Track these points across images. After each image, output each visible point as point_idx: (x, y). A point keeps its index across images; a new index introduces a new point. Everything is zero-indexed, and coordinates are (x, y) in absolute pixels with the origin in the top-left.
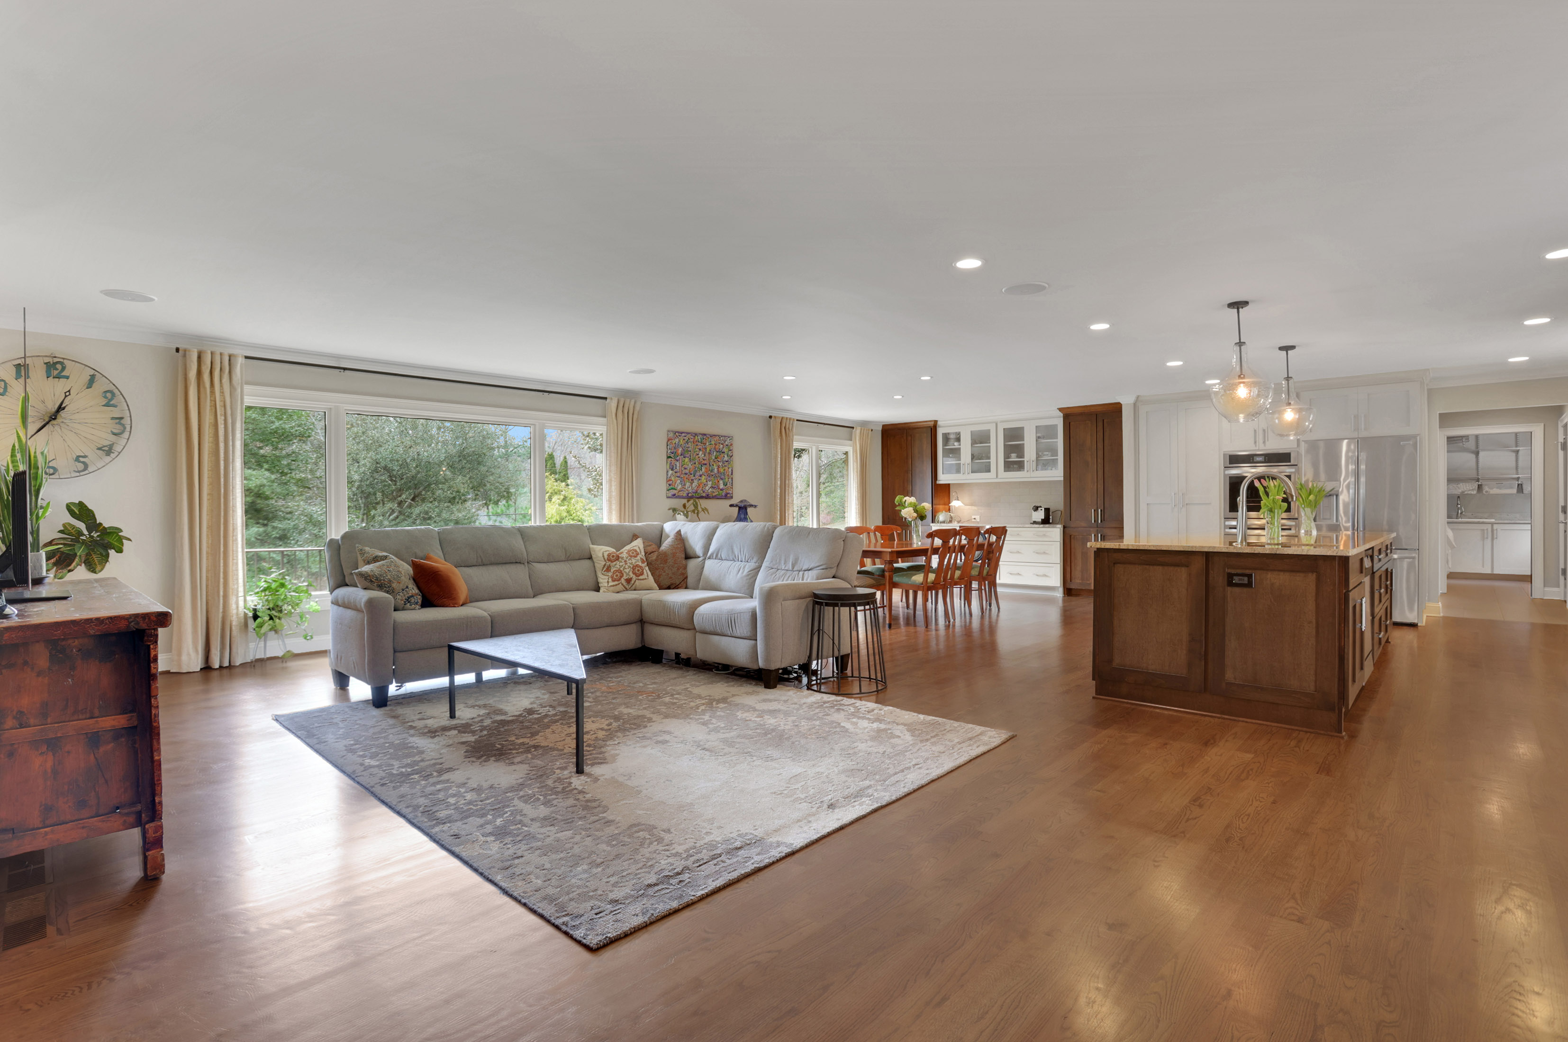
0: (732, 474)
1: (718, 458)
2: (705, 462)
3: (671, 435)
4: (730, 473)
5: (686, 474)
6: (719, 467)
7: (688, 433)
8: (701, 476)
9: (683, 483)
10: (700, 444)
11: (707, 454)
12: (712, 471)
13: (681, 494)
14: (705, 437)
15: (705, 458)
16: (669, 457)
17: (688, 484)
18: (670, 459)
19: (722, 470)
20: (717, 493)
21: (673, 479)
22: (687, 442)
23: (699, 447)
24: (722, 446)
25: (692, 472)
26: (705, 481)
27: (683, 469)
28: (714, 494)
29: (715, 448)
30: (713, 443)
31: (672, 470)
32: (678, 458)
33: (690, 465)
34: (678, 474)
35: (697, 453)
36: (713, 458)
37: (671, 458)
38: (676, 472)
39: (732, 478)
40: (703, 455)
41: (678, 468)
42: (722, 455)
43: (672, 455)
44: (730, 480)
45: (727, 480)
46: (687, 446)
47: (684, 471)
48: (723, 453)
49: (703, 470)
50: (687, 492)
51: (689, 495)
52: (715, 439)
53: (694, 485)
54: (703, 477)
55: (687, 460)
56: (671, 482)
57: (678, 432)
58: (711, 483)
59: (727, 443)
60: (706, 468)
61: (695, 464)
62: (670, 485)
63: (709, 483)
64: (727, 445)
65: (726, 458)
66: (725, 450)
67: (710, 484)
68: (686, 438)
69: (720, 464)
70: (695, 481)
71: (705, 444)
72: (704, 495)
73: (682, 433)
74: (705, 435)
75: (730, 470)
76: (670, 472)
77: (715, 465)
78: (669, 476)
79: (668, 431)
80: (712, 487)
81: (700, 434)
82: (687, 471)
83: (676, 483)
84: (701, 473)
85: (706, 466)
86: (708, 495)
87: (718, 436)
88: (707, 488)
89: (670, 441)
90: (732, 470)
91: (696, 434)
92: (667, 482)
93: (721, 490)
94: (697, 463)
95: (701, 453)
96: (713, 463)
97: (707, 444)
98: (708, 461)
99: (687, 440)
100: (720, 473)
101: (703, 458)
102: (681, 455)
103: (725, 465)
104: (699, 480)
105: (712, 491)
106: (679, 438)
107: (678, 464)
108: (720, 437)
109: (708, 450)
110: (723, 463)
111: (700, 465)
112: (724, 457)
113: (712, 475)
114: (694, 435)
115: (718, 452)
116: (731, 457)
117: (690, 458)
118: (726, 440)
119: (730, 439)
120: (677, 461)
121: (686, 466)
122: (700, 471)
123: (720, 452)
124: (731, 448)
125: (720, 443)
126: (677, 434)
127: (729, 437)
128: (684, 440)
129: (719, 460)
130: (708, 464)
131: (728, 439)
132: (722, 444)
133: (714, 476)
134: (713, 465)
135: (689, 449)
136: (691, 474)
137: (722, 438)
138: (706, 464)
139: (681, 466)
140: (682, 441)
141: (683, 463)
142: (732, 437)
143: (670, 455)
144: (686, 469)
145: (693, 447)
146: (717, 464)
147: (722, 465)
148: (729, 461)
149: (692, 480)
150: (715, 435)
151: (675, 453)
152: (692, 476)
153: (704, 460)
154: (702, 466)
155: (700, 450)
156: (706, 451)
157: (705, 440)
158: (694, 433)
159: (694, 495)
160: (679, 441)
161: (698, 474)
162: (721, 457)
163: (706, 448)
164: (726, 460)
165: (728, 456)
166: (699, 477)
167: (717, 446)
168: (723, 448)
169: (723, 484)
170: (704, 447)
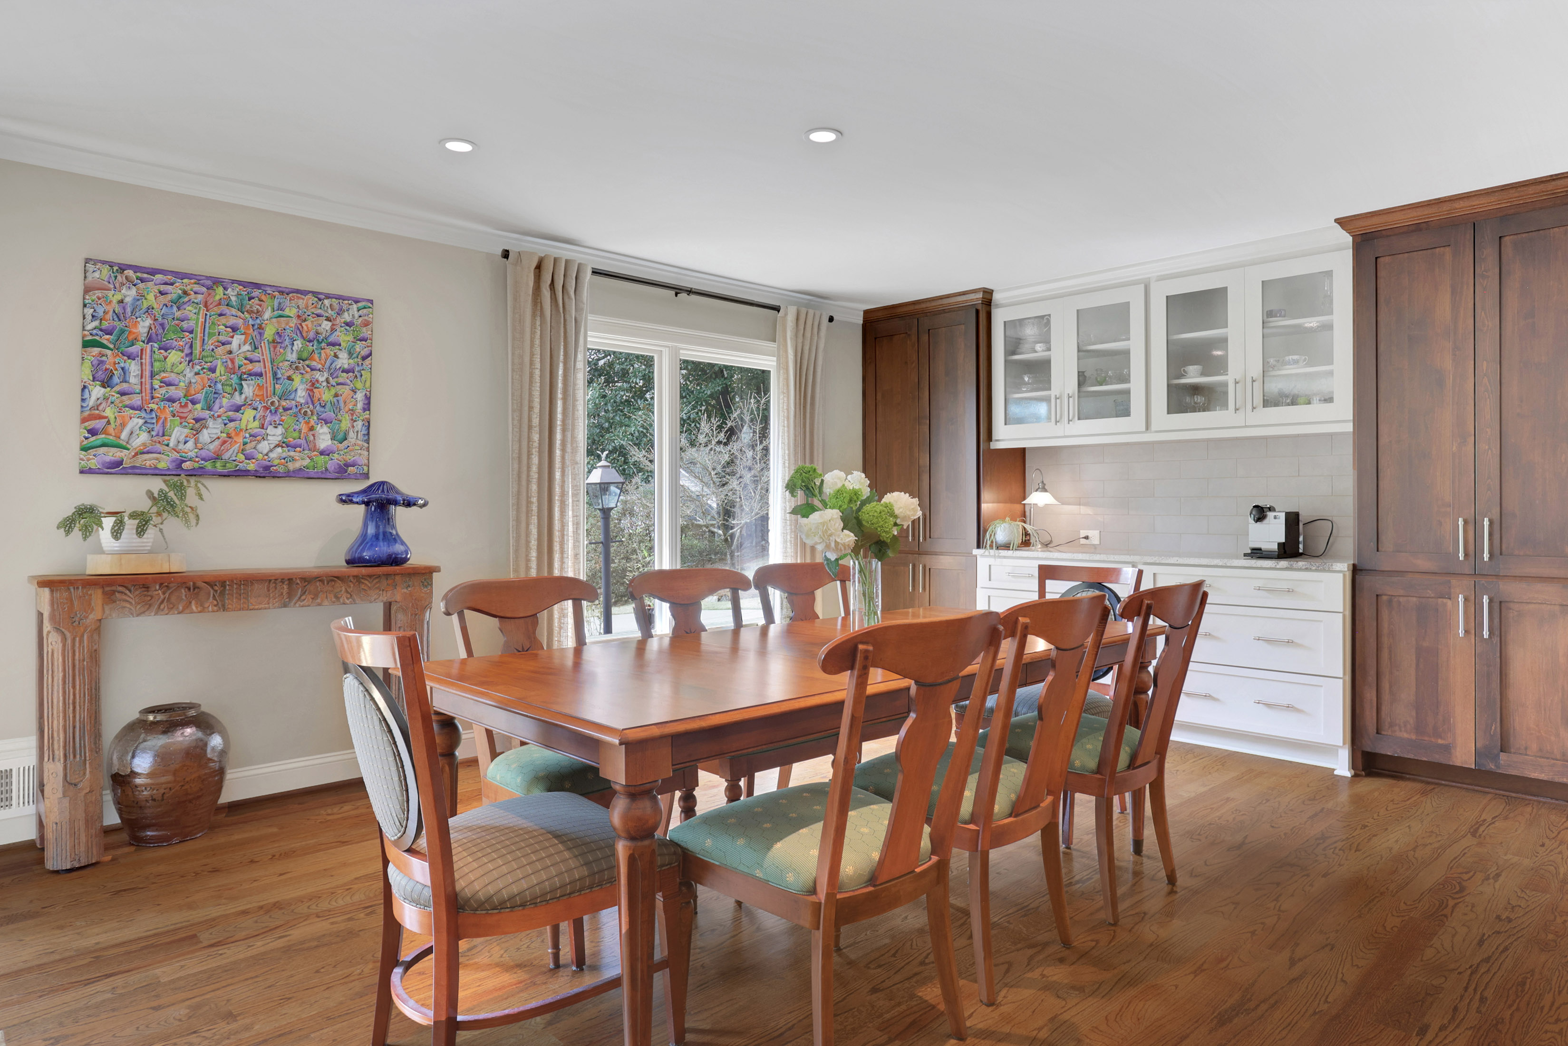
0: (367, 407)
1: (310, 357)
2: (257, 368)
4: (360, 406)
5: (172, 400)
7: (180, 275)
8: (238, 409)
10: (234, 311)
11: (265, 346)
13: (148, 461)
14: (256, 293)
15: (256, 355)
16: (87, 344)
17: (178, 433)
18: (96, 350)
19: (327, 396)
20: (307, 462)
21: (109, 412)
22: (178, 303)
23: (232, 321)
24: (326, 325)
25: (201, 396)
26: (257, 424)
27: (156, 384)
28: (292, 466)
29: (299, 330)
30: (291, 312)
31: (106, 383)
33: (189, 374)
34: (136, 400)
35: (222, 338)
36: (293, 357)
37: (104, 346)
38: (123, 394)
39: (368, 425)
40: (247, 347)
41: (133, 380)
42: (330, 351)
43: (105, 339)
44: (359, 425)
45: (345, 424)
46: (178, 314)
47: (161, 392)
48: (333, 344)
49: (249, 389)
50: (175, 455)
51: (186, 465)
52: (301, 303)
53: (205, 436)
54: (249, 414)
55: (174, 357)
56: (98, 424)
57: (136, 269)
58: (280, 430)
59: (347, 317)
60: (260, 387)
61: (213, 370)
62: (93, 432)
63: (270, 430)
64: (348, 324)
65: (344, 360)
66: (344, 337)
68: (175, 291)
69: (321, 377)
71: (259, 312)
72: (251, 466)
73: (153, 272)
74: (257, 286)
75: (360, 396)
76: (97, 392)
77: (297, 378)
79: (87, 261)
81: (234, 282)
82: (172, 391)
84: (238, 399)
85: (261, 381)
86: (267, 468)
87: (314, 293)
90: (368, 399)
91: (217, 282)
92: (84, 420)
93: (322, 453)
94: (220, 369)
96: (291, 372)
97: (267, 315)
98: (268, 365)
99: (174, 296)
100: (317, 404)
101: (249, 355)
102: (150, 340)
103: (341, 380)
104: (231, 420)
105: (284, 455)
106: (141, 285)
107: (133, 367)
108: (322, 297)
109: (269, 332)
110: (331, 375)
111: (234, 377)
112: (336, 356)
113: (285, 409)
114: (209, 283)
115: (310, 341)
116: (364, 358)
117: (187, 351)
118: (345, 307)
119: (360, 305)
120: (130, 357)
121: (172, 377)
122: (232, 395)
123: (319, 342)
124: (365, 332)
125: (318, 316)
126: (130, 273)
127: (357, 301)
128: (162, 293)
129: (314, 363)
130: (270, 375)
131: (355, 306)
132: (328, 319)
133: (294, 410)
134: (290, 378)
135: (185, 325)
136: (194, 403)
137: (327, 302)
138: (261, 375)
139: (147, 374)
140: (151, 297)
141: (157, 365)
142: (371, 302)
143: (97, 338)
144: (169, 384)
145: (201, 320)
146: (308, 376)
147: (327, 381)
148: (357, 369)
149: (197, 420)
150: (298, 291)
151: (122, 332)
152: (198, 406)
153: (251, 361)
154: (241, 379)
155: (234, 329)
156: (261, 334)
157: (256, 301)
158: (208, 278)
159: (208, 465)
160: (141, 296)
161: (225, 401)
162: (323, 355)
163: (260, 327)
164: (346, 366)
165: (350, 354)
166: (230, 413)
167: (308, 323)
168: (333, 330)
169: (329, 436)
170: (251, 322)
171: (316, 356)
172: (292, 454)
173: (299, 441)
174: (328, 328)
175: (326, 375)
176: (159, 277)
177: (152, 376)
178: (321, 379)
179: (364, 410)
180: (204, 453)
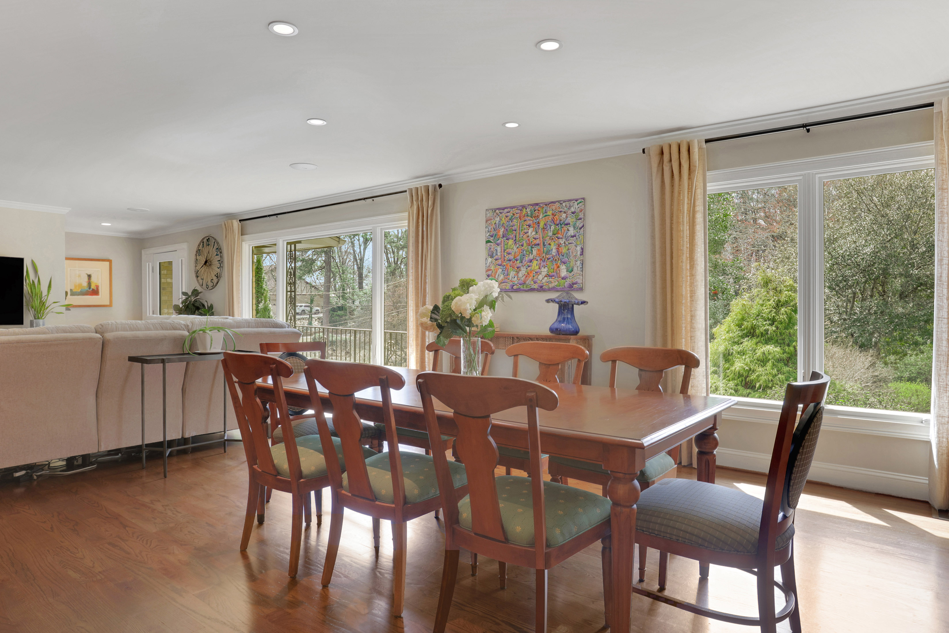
0: (582, 254)
1: (558, 233)
2: (537, 241)
3: (490, 214)
4: (579, 253)
5: (510, 260)
6: (559, 245)
7: (512, 208)
8: (531, 261)
9: (506, 272)
10: (529, 218)
11: (540, 231)
12: (548, 253)
14: (537, 207)
15: (537, 236)
16: (488, 242)
17: (512, 274)
18: (489, 244)
19: (564, 250)
20: (556, 283)
21: (492, 268)
22: (511, 220)
23: (529, 222)
24: (564, 215)
25: (519, 257)
26: (538, 267)
27: (505, 254)
28: (551, 286)
29: (553, 220)
30: (550, 213)
31: (492, 257)
32: (499, 242)
33: (515, 248)
34: (499, 262)
35: (525, 231)
36: (550, 234)
37: (491, 242)
38: (496, 260)
39: (583, 262)
40: (534, 233)
41: (499, 254)
42: (565, 228)
43: (491, 239)
44: (578, 263)
45: (572, 263)
46: (511, 224)
47: (507, 257)
48: (567, 224)
49: (535, 252)
50: (511, 283)
51: (515, 287)
52: (554, 207)
53: (520, 275)
54: (535, 262)
55: (511, 242)
56: (490, 272)
57: (499, 209)
58: (546, 269)
59: (573, 209)
60: (539, 250)
61: (522, 245)
62: (488, 276)
63: (543, 269)
64: (573, 213)
65: (572, 232)
66: (571, 220)
67: (544, 271)
68: (510, 215)
69: (562, 241)
70: (522, 268)
71: (538, 216)
72: (536, 286)
73: (504, 209)
74: (537, 204)
75: (579, 248)
76: (490, 260)
77: (552, 244)
78: (488, 265)
79: (487, 210)
80: (548, 276)
81: (529, 205)
82: (511, 257)
83: (496, 272)
84: (531, 257)
85: (539, 247)
86: (541, 287)
87: (559, 202)
88: (540, 277)
89: (489, 222)
90: (582, 249)
91: (523, 207)
92: (487, 271)
93: (563, 278)
94: (525, 244)
95: (531, 230)
96: (550, 241)
97: (541, 217)
98: (541, 239)
99: (510, 217)
100: (560, 255)
101: (535, 236)
102: (503, 237)
103: (570, 242)
104: (529, 267)
105: (548, 281)
106: (501, 215)
107: (499, 249)
108: (562, 202)
109: (542, 225)
110: (566, 239)
111: (530, 247)
112: (568, 230)
113: (548, 259)
114: (521, 208)
115: (557, 225)
116: (581, 228)
117: (514, 239)
118: (572, 205)
119: (578, 202)
120: (498, 245)
121: (509, 250)
122: (529, 255)
123: (561, 225)
124: (581, 216)
125: (561, 212)
126: (497, 211)
127: (576, 201)
128: (507, 217)
129: (559, 235)
130: (542, 244)
131: (576, 203)
132: (565, 213)
133: (552, 259)
134: (550, 244)
135: (513, 228)
136: (517, 260)
137: (564, 204)
138: (538, 245)
139: (503, 251)
140: (503, 219)
141: (505, 246)
142: (584, 199)
143: (489, 239)
144: (509, 254)
145: (519, 224)
146: (557, 242)
147: (565, 243)
148: (577, 235)
149: (518, 268)
150: (552, 202)
151: (496, 235)
152: (518, 262)
153: (535, 239)
154: (532, 248)
155: (529, 226)
156: (538, 226)
157: (537, 211)
158: (520, 206)
159: (521, 287)
160: (501, 219)
161: (527, 258)
162: (563, 230)
163: (539, 223)
164: (573, 234)
165: (574, 227)
166: (529, 263)
167: (557, 216)
168: (567, 217)
169: (565, 270)
170: (535, 222)
171: (560, 231)
172: (551, 280)
173: (553, 274)
174: (565, 217)
175: (564, 240)
176: (506, 210)
177: (504, 252)
178: (562, 242)
179: (581, 255)
180: (520, 282)
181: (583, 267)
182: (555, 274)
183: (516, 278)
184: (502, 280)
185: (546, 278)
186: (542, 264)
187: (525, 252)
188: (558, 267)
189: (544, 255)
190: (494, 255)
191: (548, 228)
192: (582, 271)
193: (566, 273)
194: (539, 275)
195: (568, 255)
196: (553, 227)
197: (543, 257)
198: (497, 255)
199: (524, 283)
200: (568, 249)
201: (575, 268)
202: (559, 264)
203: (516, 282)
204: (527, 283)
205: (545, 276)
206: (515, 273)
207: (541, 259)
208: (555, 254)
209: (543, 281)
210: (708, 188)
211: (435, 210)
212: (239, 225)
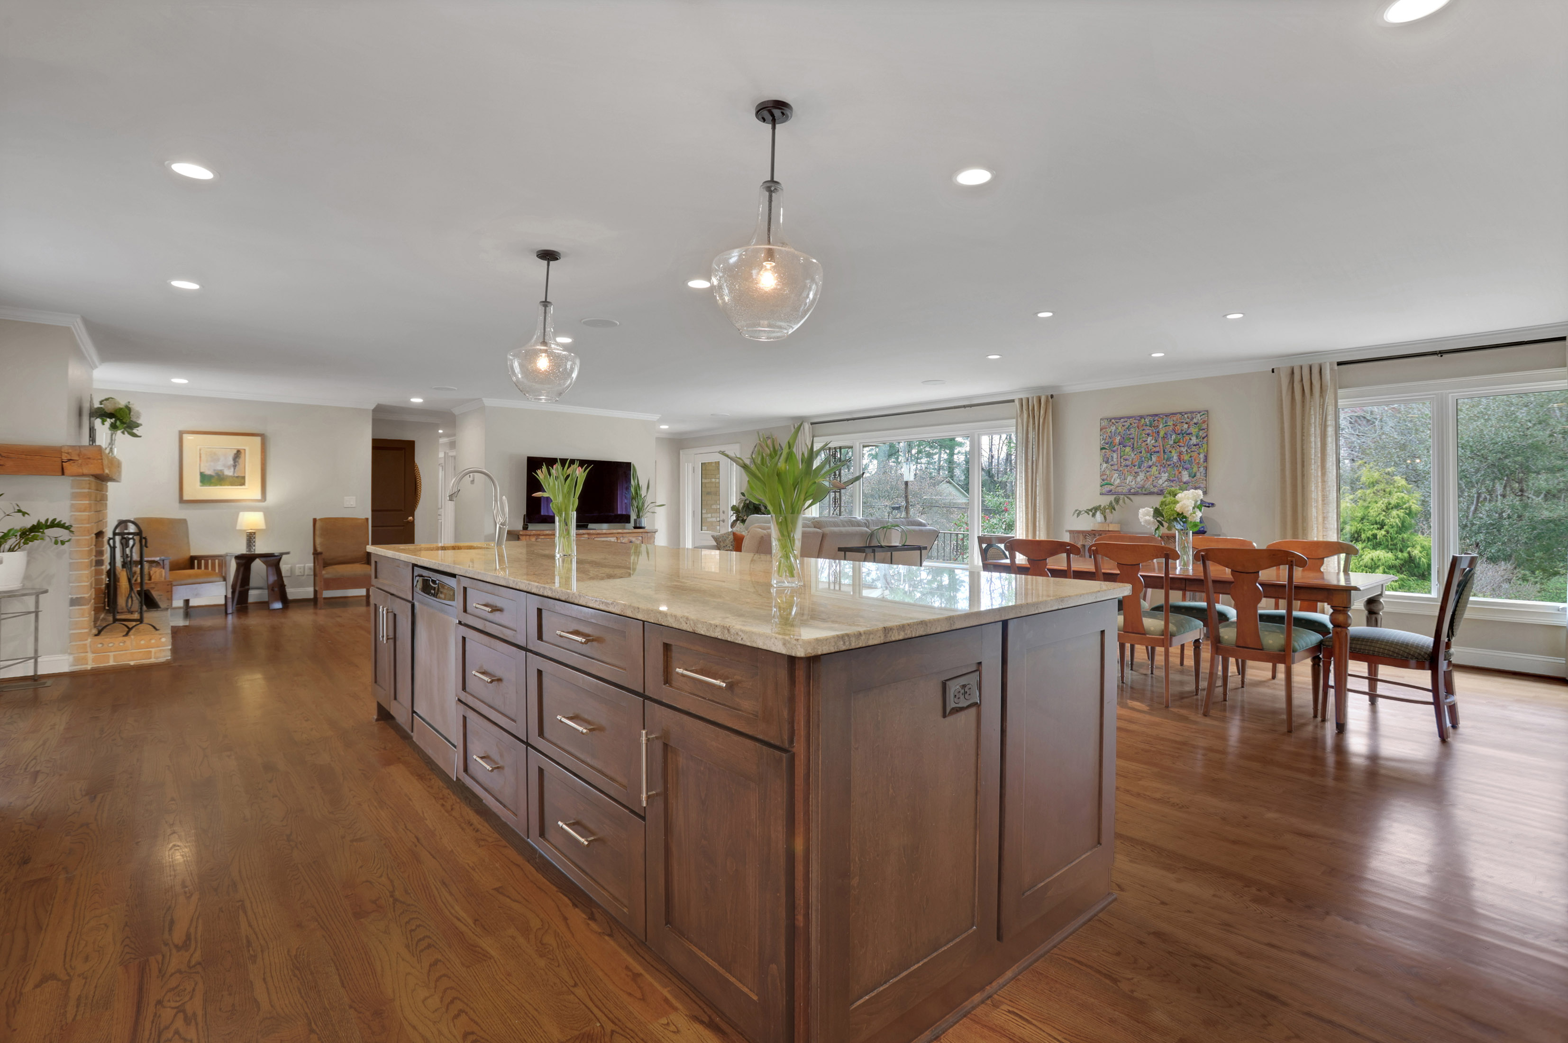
0: (1206, 460)
1: (1179, 442)
2: (1157, 449)
3: (1105, 423)
4: (1202, 460)
5: (1127, 466)
6: (1181, 453)
7: (1129, 418)
8: (1150, 467)
9: (1123, 477)
10: (1148, 427)
11: (1160, 439)
12: (1168, 459)
13: (1120, 489)
14: (1156, 418)
15: (1157, 444)
16: (1102, 449)
17: (1129, 478)
18: (1104, 450)
19: (1186, 457)
21: (1108, 473)
22: (1129, 429)
23: (1147, 432)
24: (1186, 426)
25: (1137, 463)
26: (1157, 472)
27: (1122, 460)
29: (1174, 430)
30: (1170, 423)
31: (1107, 462)
32: (1115, 448)
33: (1133, 455)
34: (1116, 467)
35: (1144, 439)
36: (1172, 442)
37: (1107, 449)
38: (1112, 465)
39: (1206, 468)
40: (1153, 441)
41: (1115, 460)
42: (1188, 437)
43: (1107, 446)
44: (1202, 469)
45: (1195, 469)
46: (1129, 433)
47: (1124, 463)
48: (1189, 434)
49: (1154, 459)
50: (1129, 487)
51: (1132, 491)
52: (1175, 418)
53: (1139, 479)
54: (1154, 468)
55: (1128, 449)
56: (1105, 477)
57: (1115, 419)
58: (1167, 474)
59: (1195, 421)
60: (1159, 457)
61: (1141, 452)
62: (1103, 480)
63: (1163, 474)
64: (1195, 424)
65: (1194, 440)
66: (1194, 430)
67: (1165, 476)
68: (1127, 424)
69: (1183, 449)
70: (1140, 474)
71: (1158, 426)
72: (1156, 490)
73: (1120, 419)
74: (1156, 415)
75: (1202, 456)
76: (1105, 465)
77: (1173, 451)
78: (1103, 470)
79: (1101, 419)
80: (1168, 480)
81: (1148, 416)
82: (1128, 463)
83: (1112, 477)
84: (1150, 463)
85: (1158, 455)
86: (1161, 491)
87: (1180, 413)
88: (1160, 482)
89: (1104, 430)
90: (1206, 456)
91: (1142, 417)
92: (1101, 476)
93: (1185, 483)
94: (1143, 452)
95: (1149, 439)
96: (1171, 449)
97: (1160, 427)
98: (1162, 447)
99: (1127, 426)
100: (1182, 462)
101: (1154, 444)
102: (1120, 444)
103: (1193, 450)
104: (1148, 472)
105: (1169, 485)
106: (1117, 424)
107: (1115, 455)
108: (1183, 414)
109: (1162, 434)
110: (1188, 448)
111: (1149, 454)
112: (1190, 439)
113: (1169, 465)
114: (1139, 418)
115: (1179, 434)
116: (1203, 438)
117: (1132, 446)
118: (1194, 416)
119: (1201, 414)
120: (1114, 452)
121: (1127, 457)
122: (1148, 461)
123: (1183, 434)
124: (1204, 426)
125: (1182, 422)
126: (1113, 421)
127: (1199, 413)
128: (1123, 426)
129: (1181, 444)
130: (1162, 452)
131: (1199, 415)
132: (1186, 423)
133: (1173, 465)
134: (1170, 452)
135: (1131, 436)
136: (1134, 466)
137: (1186, 416)
138: (1158, 452)
139: (1119, 457)
140: (1120, 428)
141: (1122, 453)
142: (1207, 411)
143: (1104, 446)
144: (1126, 460)
145: (1137, 433)
146: (1178, 450)
147: (1187, 451)
148: (1200, 443)
149: (1136, 473)
150: (1173, 414)
151: (1111, 443)
152: (1136, 467)
153: (1155, 447)
154: (1151, 455)
155: (1148, 435)
156: (1158, 435)
157: (1156, 422)
158: (1139, 416)
159: (1140, 490)
160: (1117, 428)
161: (1145, 464)
162: (1185, 440)
163: (1158, 432)
164: (1195, 443)
165: (1197, 437)
166: (1148, 469)
167: (1178, 427)
168: (1189, 427)
169: (1188, 476)
170: (1155, 431)
171: (1182, 440)
172: (1172, 484)
173: (1174, 479)
174: (1186, 427)
175: (1186, 448)
176: (1122, 420)
177: (1121, 458)
178: (1184, 450)
179: (1204, 462)
180: (1138, 486)
181: (1206, 473)
182: (1176, 479)
183: (1133, 482)
184: (1118, 483)
185: (1167, 483)
186: (1162, 470)
187: (1143, 458)
188: (1180, 473)
189: (1164, 461)
190: (1110, 460)
191: (1169, 436)
192: (1206, 477)
193: (1188, 478)
194: (1158, 480)
195: (1190, 462)
196: (1174, 437)
197: (1163, 463)
198: (1113, 461)
199: (1143, 487)
200: (1191, 457)
201: (1198, 474)
202: (1180, 470)
203: (1134, 486)
204: (1146, 487)
205: (1166, 481)
206: (1132, 477)
207: (1161, 466)
208: (1176, 461)
209: (1164, 485)
210: (1339, 404)
211: (1046, 419)
212: (809, 428)
